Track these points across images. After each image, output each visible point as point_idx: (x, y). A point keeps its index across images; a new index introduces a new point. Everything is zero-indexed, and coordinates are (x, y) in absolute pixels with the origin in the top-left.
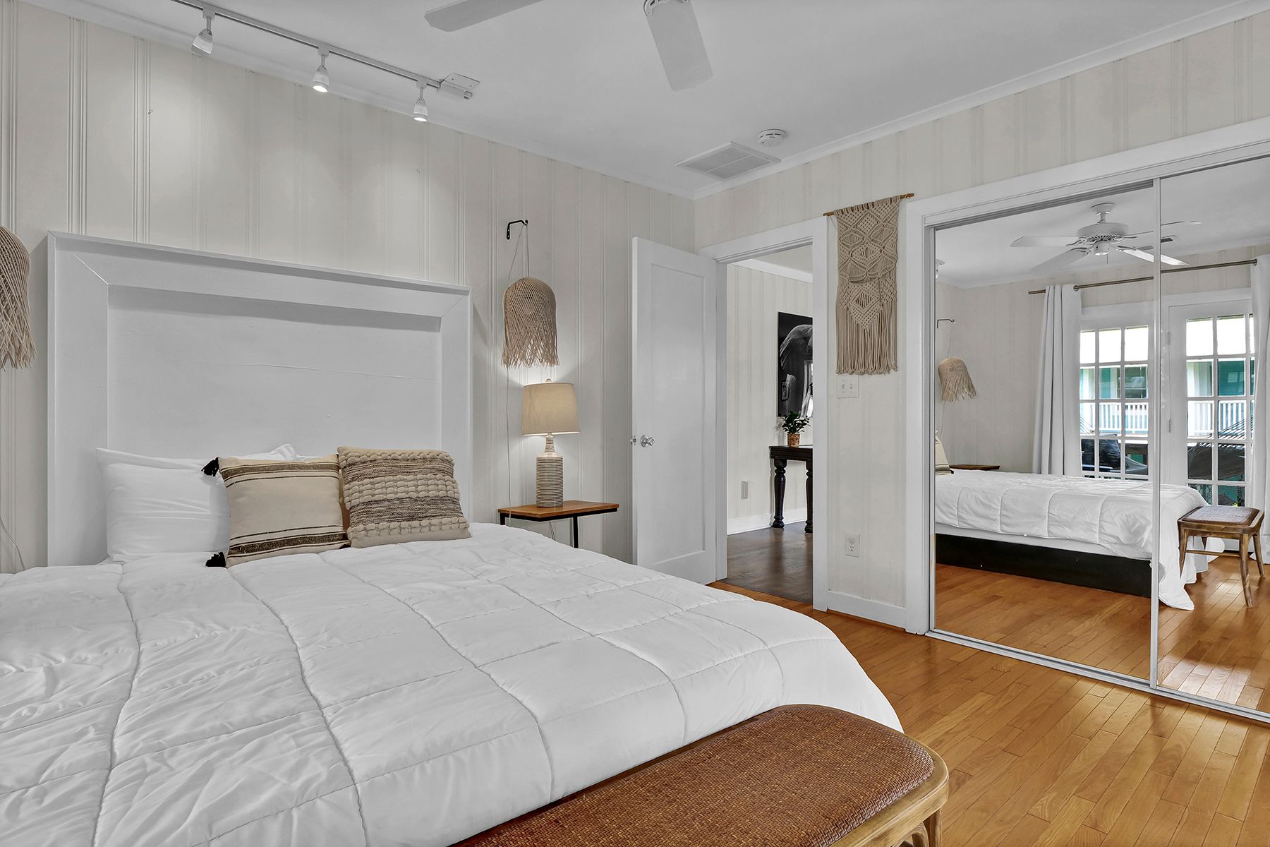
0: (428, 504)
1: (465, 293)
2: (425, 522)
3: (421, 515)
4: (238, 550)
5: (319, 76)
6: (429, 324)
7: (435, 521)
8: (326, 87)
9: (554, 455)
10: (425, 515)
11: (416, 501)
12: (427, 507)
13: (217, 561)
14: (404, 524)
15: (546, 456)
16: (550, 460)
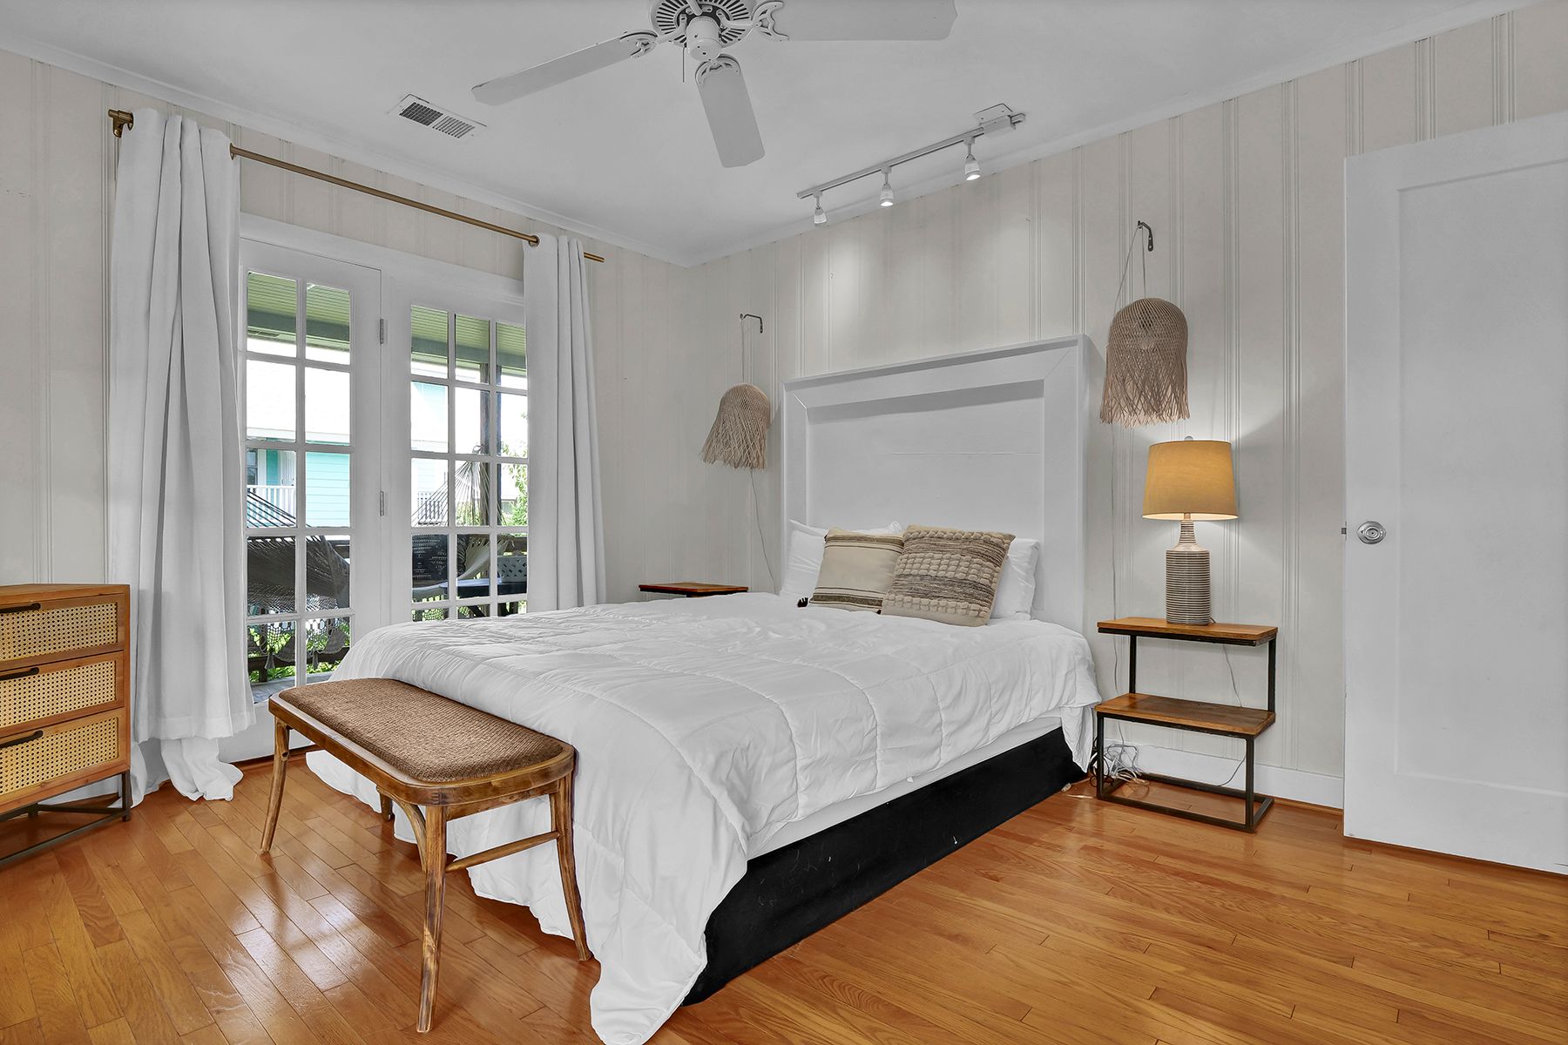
0: (944, 585)
1: (1072, 343)
2: (935, 601)
3: (934, 594)
4: (818, 598)
5: (883, 195)
6: (1031, 390)
7: (943, 602)
8: (890, 200)
9: (1194, 549)
10: (937, 595)
11: (935, 580)
12: (942, 587)
13: (802, 604)
14: (916, 600)
15: (1181, 549)
16: (1191, 556)
